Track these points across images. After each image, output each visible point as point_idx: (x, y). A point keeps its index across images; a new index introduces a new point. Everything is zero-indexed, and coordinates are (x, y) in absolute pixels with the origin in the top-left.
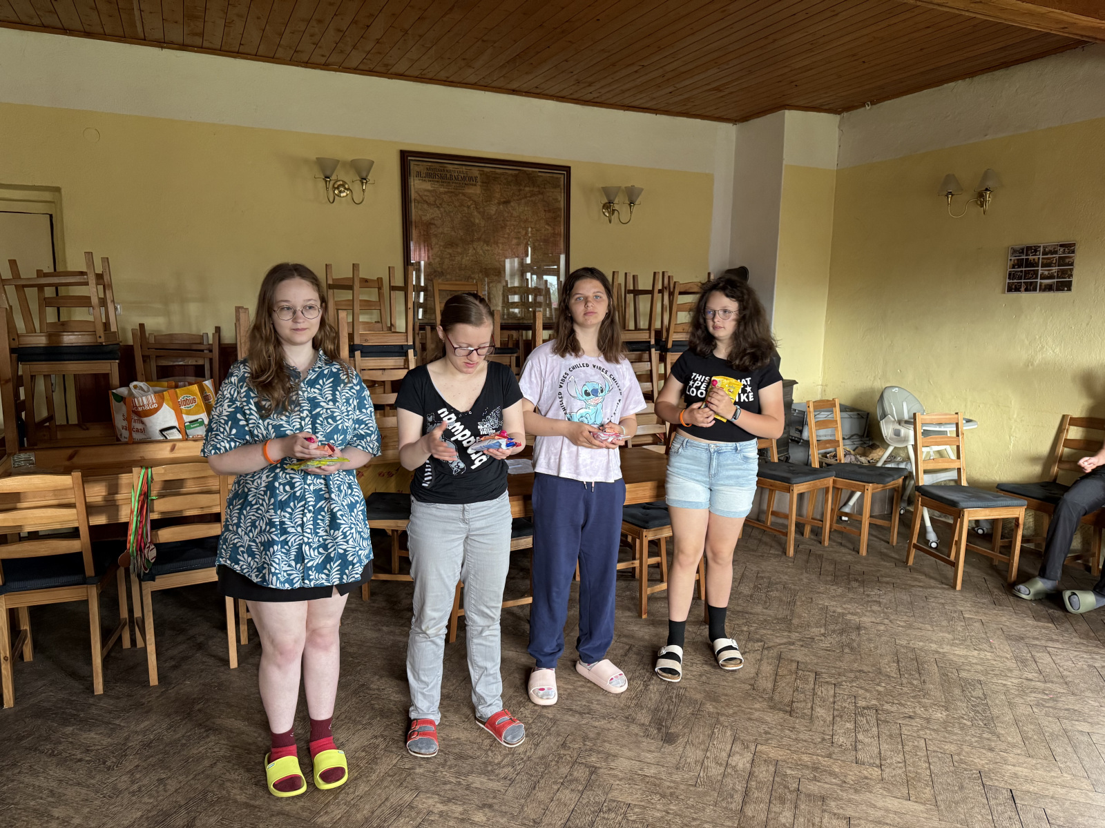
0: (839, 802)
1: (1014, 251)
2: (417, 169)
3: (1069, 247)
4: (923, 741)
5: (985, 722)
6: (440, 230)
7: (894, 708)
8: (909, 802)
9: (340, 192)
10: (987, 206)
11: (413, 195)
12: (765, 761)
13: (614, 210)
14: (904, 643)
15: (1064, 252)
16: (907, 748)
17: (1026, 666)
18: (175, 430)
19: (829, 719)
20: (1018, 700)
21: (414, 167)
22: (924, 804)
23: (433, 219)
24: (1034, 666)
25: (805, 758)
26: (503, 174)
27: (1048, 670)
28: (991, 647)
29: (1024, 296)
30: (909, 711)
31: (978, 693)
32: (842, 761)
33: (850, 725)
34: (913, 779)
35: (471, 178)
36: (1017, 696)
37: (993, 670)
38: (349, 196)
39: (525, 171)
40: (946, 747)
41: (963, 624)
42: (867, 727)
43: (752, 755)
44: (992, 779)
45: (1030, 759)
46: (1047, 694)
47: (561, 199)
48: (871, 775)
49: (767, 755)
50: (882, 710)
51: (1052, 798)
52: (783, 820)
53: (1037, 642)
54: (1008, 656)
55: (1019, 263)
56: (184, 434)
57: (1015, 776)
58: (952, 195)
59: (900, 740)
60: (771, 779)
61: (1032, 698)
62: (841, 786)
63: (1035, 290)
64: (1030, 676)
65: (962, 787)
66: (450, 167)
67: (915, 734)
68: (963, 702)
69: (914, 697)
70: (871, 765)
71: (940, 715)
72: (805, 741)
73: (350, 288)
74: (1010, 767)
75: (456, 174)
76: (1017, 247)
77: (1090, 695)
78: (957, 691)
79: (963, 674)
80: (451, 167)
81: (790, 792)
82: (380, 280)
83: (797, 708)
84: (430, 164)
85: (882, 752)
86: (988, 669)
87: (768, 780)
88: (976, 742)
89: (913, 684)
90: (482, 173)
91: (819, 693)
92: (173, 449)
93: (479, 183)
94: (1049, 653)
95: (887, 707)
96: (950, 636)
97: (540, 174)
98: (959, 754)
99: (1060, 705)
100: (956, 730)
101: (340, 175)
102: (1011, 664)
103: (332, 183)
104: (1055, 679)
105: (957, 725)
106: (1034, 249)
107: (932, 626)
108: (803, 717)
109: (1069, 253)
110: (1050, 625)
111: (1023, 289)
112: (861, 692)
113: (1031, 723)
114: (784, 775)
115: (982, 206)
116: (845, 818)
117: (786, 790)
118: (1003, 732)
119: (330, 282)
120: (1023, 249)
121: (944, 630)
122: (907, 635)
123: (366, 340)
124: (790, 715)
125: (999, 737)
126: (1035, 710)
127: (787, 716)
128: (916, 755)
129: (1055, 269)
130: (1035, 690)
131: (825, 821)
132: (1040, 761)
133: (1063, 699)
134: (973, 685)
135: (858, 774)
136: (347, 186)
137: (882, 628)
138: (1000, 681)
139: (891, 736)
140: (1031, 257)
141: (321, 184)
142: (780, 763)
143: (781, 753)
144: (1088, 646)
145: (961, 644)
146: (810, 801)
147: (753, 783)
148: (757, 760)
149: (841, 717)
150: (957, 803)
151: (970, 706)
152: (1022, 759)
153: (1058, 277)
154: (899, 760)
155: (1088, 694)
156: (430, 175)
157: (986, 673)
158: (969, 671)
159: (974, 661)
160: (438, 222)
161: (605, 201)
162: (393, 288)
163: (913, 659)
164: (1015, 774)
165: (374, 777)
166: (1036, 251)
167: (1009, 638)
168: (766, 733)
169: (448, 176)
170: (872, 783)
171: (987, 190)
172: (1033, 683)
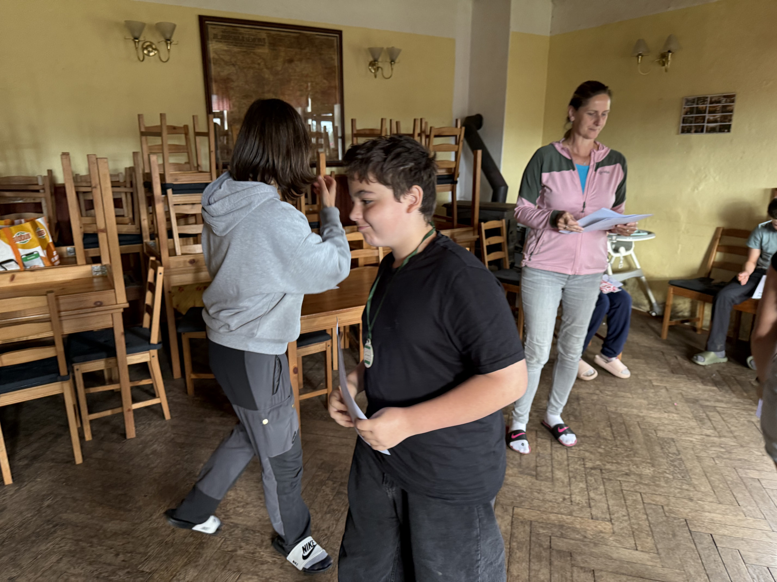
0: (583, 556)
1: (688, 101)
2: (215, 32)
3: (731, 98)
4: (639, 495)
5: (683, 475)
6: (236, 84)
7: (613, 468)
8: (637, 552)
9: (149, 52)
10: (668, 65)
11: (212, 55)
12: (522, 522)
13: (378, 68)
14: (613, 409)
15: (726, 102)
16: (629, 503)
17: (703, 424)
18: (13, 263)
19: (566, 480)
20: (703, 454)
21: (211, 31)
22: (648, 553)
23: (229, 74)
24: (709, 424)
25: (553, 517)
26: (286, 36)
27: (720, 427)
28: (676, 409)
29: (694, 137)
30: (624, 469)
31: (673, 450)
32: (581, 517)
33: (583, 485)
34: (636, 529)
35: (260, 40)
36: (702, 450)
37: (681, 429)
38: (157, 56)
39: (304, 34)
40: (658, 499)
41: (653, 391)
42: (596, 486)
43: (510, 518)
44: (695, 526)
45: (720, 505)
46: (722, 448)
47: (336, 57)
48: (605, 529)
49: (522, 516)
50: (605, 470)
51: (742, 540)
52: (542, 578)
53: (708, 404)
54: (690, 416)
55: (691, 111)
56: (21, 265)
57: (712, 521)
58: (642, 56)
59: (621, 495)
60: (528, 539)
61: (713, 451)
62: (583, 541)
63: (702, 131)
64: (709, 432)
65: (674, 535)
66: (242, 30)
67: (632, 489)
68: (664, 458)
69: (627, 456)
70: (603, 520)
71: (648, 471)
72: (551, 501)
73: (159, 134)
74: (707, 514)
75: (247, 36)
76: (690, 98)
77: (753, 446)
78: (658, 449)
79: (660, 434)
80: (244, 30)
81: (544, 549)
82: (186, 127)
83: (541, 472)
84: (224, 27)
85: (610, 507)
86: (678, 428)
87: (526, 540)
88: (679, 493)
89: (624, 445)
90: (269, 36)
91: (556, 458)
92: (12, 278)
93: (267, 44)
94: (718, 412)
95: (608, 466)
96: (645, 402)
97: (317, 37)
98: (668, 505)
99: (733, 456)
100: (663, 484)
101: (147, 36)
102: (693, 423)
103: (141, 43)
104: (726, 434)
105: (662, 479)
106: (703, 100)
107: (631, 394)
108: (546, 479)
109: (730, 102)
110: (715, 388)
111: (693, 131)
112: (587, 454)
113: (716, 473)
114: (538, 534)
115: (664, 65)
116: (590, 572)
117: (541, 549)
118: (696, 483)
119: (143, 130)
120: (694, 99)
121: (640, 396)
122: (615, 402)
123: (176, 180)
124: (537, 479)
125: (694, 488)
126: (717, 462)
127: (534, 480)
128: (636, 508)
129: (718, 115)
130: (713, 444)
131: (575, 575)
132: (728, 507)
133: (735, 451)
134: (669, 443)
135: (595, 529)
136: (154, 46)
137: (595, 397)
138: (687, 438)
139: (615, 492)
140: (700, 106)
141: (132, 44)
142: (533, 523)
143: (533, 514)
144: (744, 404)
145: (654, 408)
146: (561, 557)
147: (515, 544)
148: (515, 522)
149: (575, 478)
150: (673, 549)
151: (670, 462)
152: (715, 506)
153: (721, 122)
154: (624, 513)
155: (752, 445)
156: (225, 38)
157: (676, 432)
158: (663, 431)
159: (666, 422)
160: (234, 77)
161: (371, 59)
162: (198, 134)
163: (621, 424)
164: (712, 520)
165: (201, 561)
166: (704, 101)
167: (687, 401)
168: (520, 496)
169: (241, 38)
170: (607, 536)
171: (669, 52)
172: (712, 438)
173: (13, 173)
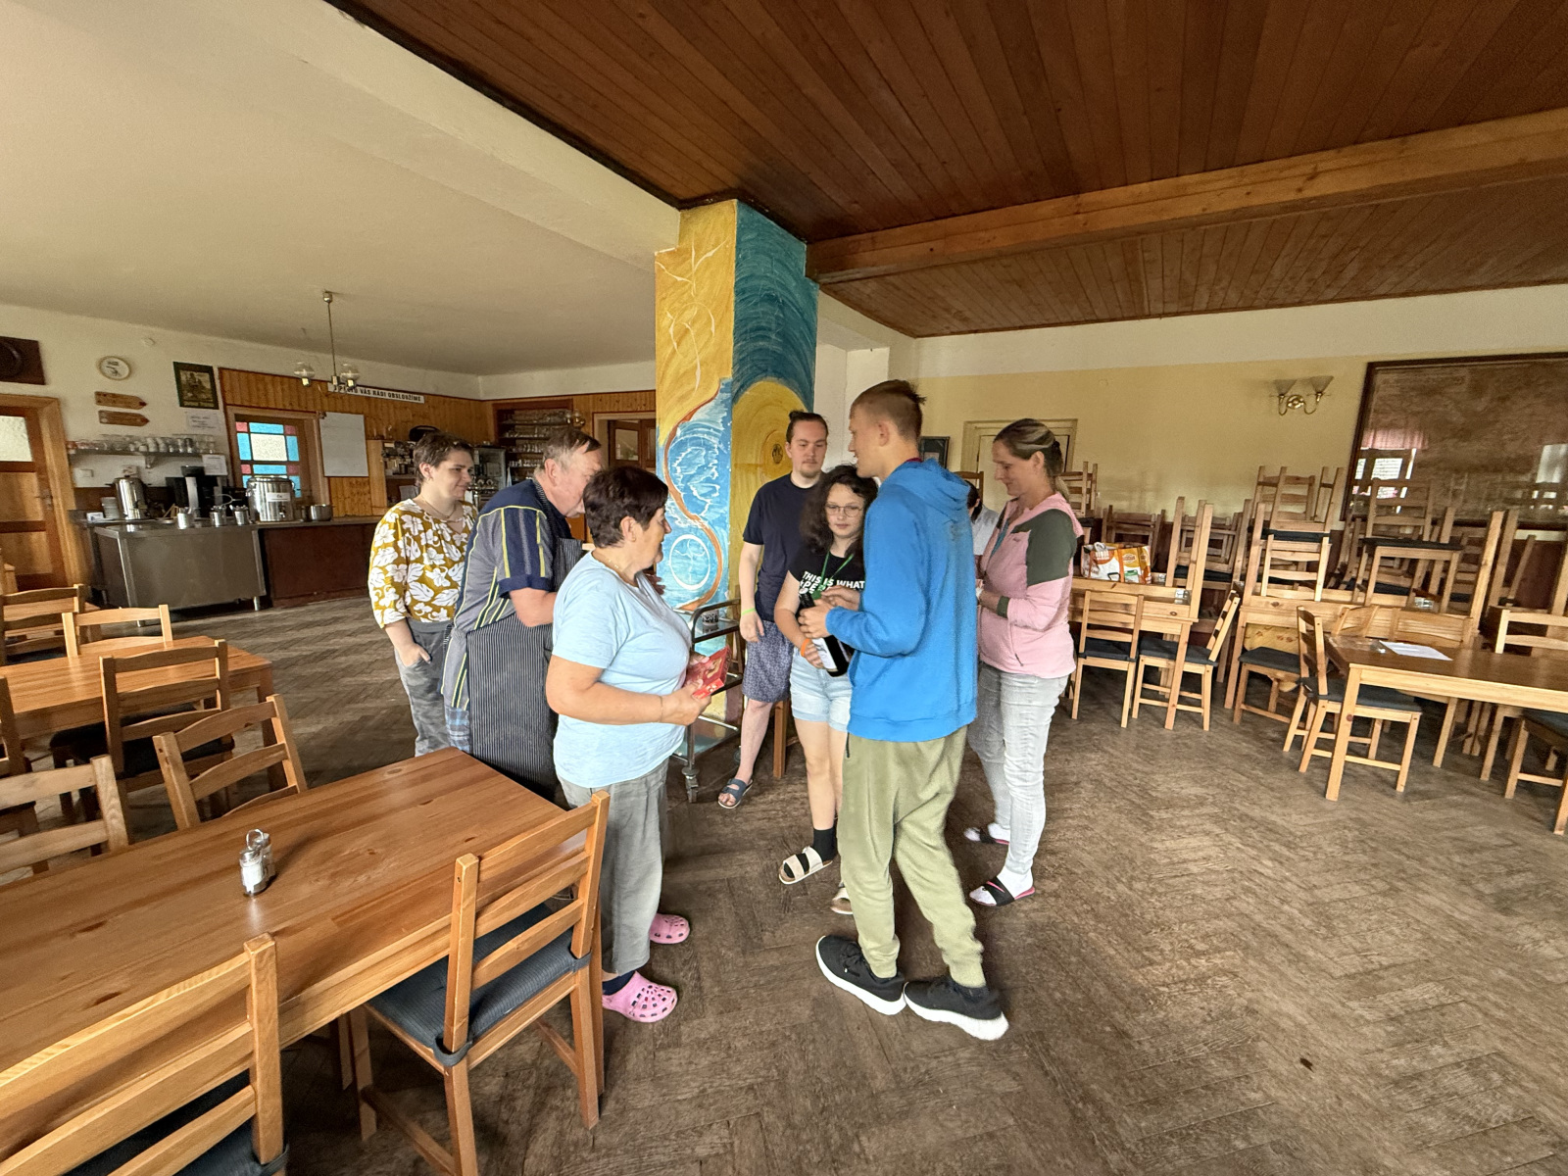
2: (1387, 377)
9: (1295, 405)
11: (1375, 403)
21: (1382, 376)
26: (1503, 369)
35: (1456, 378)
38: (1302, 408)
39: (1546, 362)
56: (1123, 578)
73: (1275, 485)
82: (1311, 478)
90: (1474, 372)
92: (1114, 586)
93: (1467, 382)
101: (1295, 391)
103: (1286, 399)
119: (1261, 480)
123: (1283, 527)
136: (1301, 400)
141: (1276, 400)
173: (1133, 510)
